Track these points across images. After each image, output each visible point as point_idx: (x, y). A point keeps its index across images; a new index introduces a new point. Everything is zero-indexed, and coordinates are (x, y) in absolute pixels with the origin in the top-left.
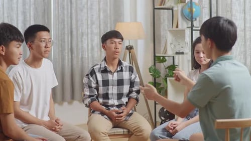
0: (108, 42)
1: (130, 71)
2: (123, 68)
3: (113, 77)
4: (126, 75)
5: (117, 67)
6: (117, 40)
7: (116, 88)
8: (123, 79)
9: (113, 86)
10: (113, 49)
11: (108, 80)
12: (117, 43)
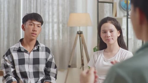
0: (28, 23)
1: (46, 51)
2: (40, 48)
3: (29, 56)
4: (42, 55)
5: (34, 47)
6: (36, 23)
7: (31, 66)
8: (39, 59)
9: (29, 64)
10: (31, 31)
11: (24, 59)
12: (36, 26)
